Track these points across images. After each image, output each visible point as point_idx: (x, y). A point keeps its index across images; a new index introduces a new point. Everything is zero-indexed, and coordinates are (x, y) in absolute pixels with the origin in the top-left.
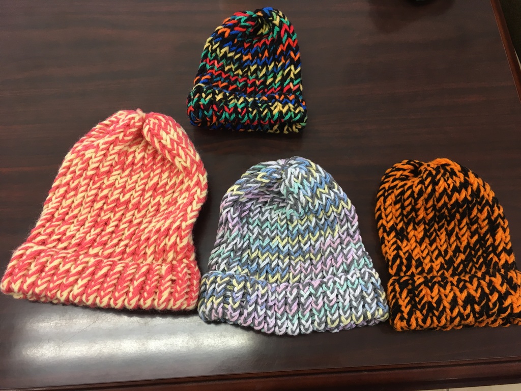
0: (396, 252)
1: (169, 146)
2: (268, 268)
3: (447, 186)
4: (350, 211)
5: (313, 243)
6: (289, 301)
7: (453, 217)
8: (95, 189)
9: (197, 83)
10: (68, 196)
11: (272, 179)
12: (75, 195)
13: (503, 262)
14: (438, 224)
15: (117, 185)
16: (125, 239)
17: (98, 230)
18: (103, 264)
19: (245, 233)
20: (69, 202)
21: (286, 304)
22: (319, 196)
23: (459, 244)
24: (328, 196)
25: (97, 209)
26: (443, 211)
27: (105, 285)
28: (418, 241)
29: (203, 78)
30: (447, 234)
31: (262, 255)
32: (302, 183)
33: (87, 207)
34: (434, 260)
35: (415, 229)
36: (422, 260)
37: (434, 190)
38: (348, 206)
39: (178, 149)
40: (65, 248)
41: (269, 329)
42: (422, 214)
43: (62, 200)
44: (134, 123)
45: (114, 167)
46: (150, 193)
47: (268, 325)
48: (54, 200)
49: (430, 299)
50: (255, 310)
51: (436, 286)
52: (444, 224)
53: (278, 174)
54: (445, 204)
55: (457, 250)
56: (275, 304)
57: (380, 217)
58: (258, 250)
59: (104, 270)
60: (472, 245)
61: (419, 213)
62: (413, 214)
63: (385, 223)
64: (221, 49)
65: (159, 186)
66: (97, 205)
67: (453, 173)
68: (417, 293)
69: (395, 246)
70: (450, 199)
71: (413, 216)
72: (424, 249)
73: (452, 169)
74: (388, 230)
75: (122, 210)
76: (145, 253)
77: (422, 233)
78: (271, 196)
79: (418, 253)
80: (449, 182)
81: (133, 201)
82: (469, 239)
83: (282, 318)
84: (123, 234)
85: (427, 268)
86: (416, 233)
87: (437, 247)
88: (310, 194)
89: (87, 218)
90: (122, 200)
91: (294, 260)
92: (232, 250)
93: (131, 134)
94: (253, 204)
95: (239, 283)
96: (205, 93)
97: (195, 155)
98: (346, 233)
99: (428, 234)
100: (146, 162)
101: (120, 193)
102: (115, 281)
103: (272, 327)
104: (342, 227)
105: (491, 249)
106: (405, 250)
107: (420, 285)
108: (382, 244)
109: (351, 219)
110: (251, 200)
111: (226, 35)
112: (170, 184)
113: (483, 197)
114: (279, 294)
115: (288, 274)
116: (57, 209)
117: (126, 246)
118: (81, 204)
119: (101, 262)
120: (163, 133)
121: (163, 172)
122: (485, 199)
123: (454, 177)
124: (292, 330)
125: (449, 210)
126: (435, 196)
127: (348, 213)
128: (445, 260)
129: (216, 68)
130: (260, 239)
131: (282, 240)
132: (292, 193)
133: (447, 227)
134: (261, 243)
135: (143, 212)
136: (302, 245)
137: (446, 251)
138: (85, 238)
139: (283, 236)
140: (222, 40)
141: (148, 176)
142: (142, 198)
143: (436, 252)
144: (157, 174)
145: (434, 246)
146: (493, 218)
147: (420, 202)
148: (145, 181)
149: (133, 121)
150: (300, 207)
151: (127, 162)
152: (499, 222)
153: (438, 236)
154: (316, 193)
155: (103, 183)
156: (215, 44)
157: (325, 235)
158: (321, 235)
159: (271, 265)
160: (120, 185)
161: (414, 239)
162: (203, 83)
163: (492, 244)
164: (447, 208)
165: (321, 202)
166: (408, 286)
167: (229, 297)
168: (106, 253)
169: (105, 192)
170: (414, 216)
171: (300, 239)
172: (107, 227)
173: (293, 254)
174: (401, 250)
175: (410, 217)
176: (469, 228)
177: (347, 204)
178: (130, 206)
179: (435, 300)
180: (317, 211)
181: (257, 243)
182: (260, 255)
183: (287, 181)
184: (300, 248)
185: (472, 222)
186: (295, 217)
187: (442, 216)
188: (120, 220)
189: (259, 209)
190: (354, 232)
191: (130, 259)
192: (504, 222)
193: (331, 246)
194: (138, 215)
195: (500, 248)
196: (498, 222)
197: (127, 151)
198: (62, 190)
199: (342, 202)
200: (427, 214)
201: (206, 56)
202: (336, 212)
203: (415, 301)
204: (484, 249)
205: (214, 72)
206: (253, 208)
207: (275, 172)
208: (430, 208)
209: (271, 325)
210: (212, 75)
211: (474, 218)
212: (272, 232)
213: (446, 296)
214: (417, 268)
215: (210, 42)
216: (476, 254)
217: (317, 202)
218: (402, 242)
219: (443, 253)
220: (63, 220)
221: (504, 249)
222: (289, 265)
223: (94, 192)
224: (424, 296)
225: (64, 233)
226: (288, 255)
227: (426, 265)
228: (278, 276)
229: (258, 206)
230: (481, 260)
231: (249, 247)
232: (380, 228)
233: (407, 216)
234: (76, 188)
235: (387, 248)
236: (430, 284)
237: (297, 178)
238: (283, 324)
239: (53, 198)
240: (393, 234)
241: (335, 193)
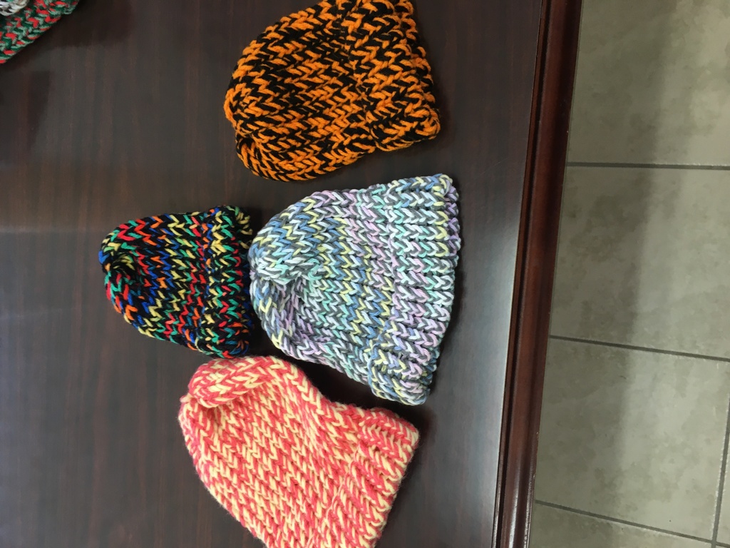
0: (346, 149)
1: (229, 388)
2: (373, 315)
3: (254, 104)
4: (318, 201)
5: (353, 253)
6: (412, 298)
7: (290, 87)
8: (254, 481)
9: (195, 347)
10: (254, 510)
11: (269, 292)
12: (255, 503)
13: (330, 16)
14: (303, 102)
15: (258, 456)
16: (319, 473)
17: (300, 496)
18: (334, 513)
19: (331, 335)
20: (260, 512)
21: (415, 302)
22: (295, 238)
23: (322, 71)
24: (296, 227)
25: (277, 487)
26: (284, 100)
27: (355, 522)
28: (328, 122)
29: (189, 339)
30: (314, 89)
31: (357, 319)
32: (277, 258)
33: (272, 497)
34: (346, 100)
35: (316, 129)
36: (348, 115)
37: (262, 118)
38: (311, 202)
39: (234, 381)
40: (307, 539)
41: (440, 329)
42: (295, 125)
43: (256, 518)
44: (193, 412)
45: (237, 452)
46: (278, 425)
47: (434, 329)
48: (254, 526)
49: (389, 100)
50: (413, 343)
51: (372, 95)
52: (301, 95)
53: (263, 285)
54: (276, 100)
55: (329, 72)
56: (414, 316)
57: (312, 173)
58: (352, 323)
59: (340, 514)
60: (320, 56)
61: (295, 128)
62: (298, 134)
63: (317, 167)
64: (152, 317)
65: (273, 412)
66: (273, 485)
67: (238, 97)
68: (385, 117)
69: (340, 151)
70: (267, 96)
71: (301, 135)
72: (336, 113)
73: (234, 99)
74: (324, 162)
75: (287, 462)
76: (340, 461)
77: (319, 119)
78: (293, 292)
79: (342, 120)
80: (248, 102)
81: (281, 446)
82: (313, 60)
83: (430, 311)
84: (313, 473)
85: (357, 108)
86: (320, 126)
87: (331, 98)
88: (291, 250)
89: (284, 502)
90: (275, 457)
91: (369, 281)
92: (346, 355)
93: (204, 421)
94: (300, 317)
95: (379, 357)
96: (206, 337)
97: (248, 364)
98: (345, 210)
99: (318, 111)
100: (242, 415)
101: (268, 457)
102: (355, 510)
103: (438, 325)
104: (336, 213)
105: (319, 33)
106: (342, 138)
107: (375, 115)
108: (343, 165)
109: (328, 200)
110: (294, 318)
111: (134, 310)
112: (274, 398)
113: (258, 55)
114: (403, 308)
115: (383, 292)
116: (265, 527)
117: (326, 476)
118: (267, 502)
119: (331, 513)
120: (213, 389)
121: (259, 402)
122: (260, 52)
123: (242, 96)
124: (445, 301)
125: (283, 93)
126: (269, 114)
127: (320, 204)
128: (344, 86)
129: (176, 323)
130: (341, 317)
131: (345, 289)
132: (288, 272)
133: (304, 91)
134: (345, 316)
135: (297, 441)
136: (353, 266)
137: (333, 86)
138: (303, 514)
139: (341, 287)
140: (141, 314)
141: (260, 419)
142: (280, 435)
143: (337, 98)
144: (260, 408)
145: (330, 102)
146: (281, 38)
147: (279, 130)
148: (263, 424)
149: (191, 414)
150: (306, 264)
151: (236, 435)
152: (285, 28)
153: (318, 98)
154: (291, 241)
155: (251, 471)
156: (146, 323)
157: (344, 235)
158: (344, 241)
159: (370, 310)
160: (259, 453)
161: (328, 128)
162: (194, 339)
163: (314, 32)
164: (281, 96)
165: (303, 238)
166: (381, 129)
167: (393, 372)
168: (325, 499)
169: (261, 472)
170: (300, 132)
171: (346, 266)
172: (300, 485)
173: (362, 280)
174: (342, 142)
175: (302, 138)
176: (300, 63)
177: (308, 203)
178: (285, 451)
179: (388, 94)
180: (313, 243)
181: (344, 322)
182: (358, 322)
183: (274, 276)
184: (357, 269)
185: (291, 61)
186: (320, 270)
187: (293, 100)
188: (297, 469)
189: (307, 311)
190: (345, 198)
191: (341, 478)
192: (284, 22)
193: (357, 232)
194: (298, 448)
195: (316, 21)
196: (285, 31)
197: (224, 430)
198: (246, 514)
199: (305, 210)
200: (294, 118)
201: (162, 335)
202: (317, 218)
203: (395, 117)
204: (321, 41)
205: (181, 325)
206: (305, 318)
207: (260, 290)
208: (285, 117)
209: (436, 326)
210: (184, 328)
211: (286, 61)
212: (334, 300)
213: (382, 82)
214: (359, 121)
215: (144, 329)
216: (328, 49)
217: (302, 243)
218: (333, 143)
219: (336, 90)
220: (277, 526)
221: (316, 16)
222: (373, 287)
223: (257, 484)
224: (387, 108)
225: (291, 533)
226: (362, 285)
227: (353, 109)
228: (384, 305)
229: (303, 311)
230: (335, 42)
231: (347, 333)
232: (325, 171)
233: (303, 142)
234: (248, 500)
235: (345, 159)
236: (372, 104)
237: (270, 263)
238: (436, 311)
239: (250, 525)
240: (327, 155)
241: (293, 217)
